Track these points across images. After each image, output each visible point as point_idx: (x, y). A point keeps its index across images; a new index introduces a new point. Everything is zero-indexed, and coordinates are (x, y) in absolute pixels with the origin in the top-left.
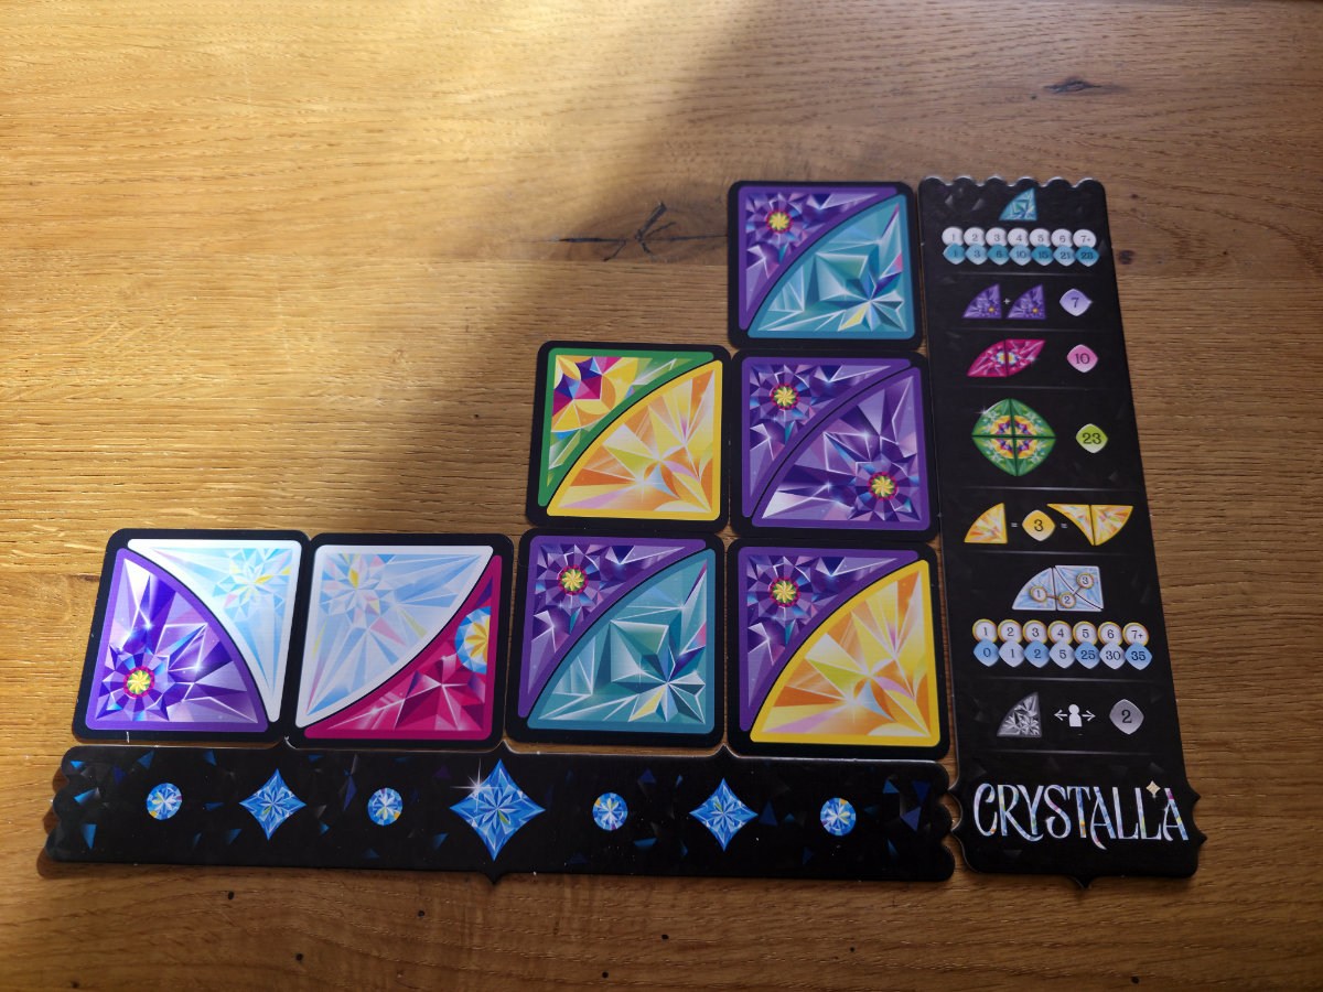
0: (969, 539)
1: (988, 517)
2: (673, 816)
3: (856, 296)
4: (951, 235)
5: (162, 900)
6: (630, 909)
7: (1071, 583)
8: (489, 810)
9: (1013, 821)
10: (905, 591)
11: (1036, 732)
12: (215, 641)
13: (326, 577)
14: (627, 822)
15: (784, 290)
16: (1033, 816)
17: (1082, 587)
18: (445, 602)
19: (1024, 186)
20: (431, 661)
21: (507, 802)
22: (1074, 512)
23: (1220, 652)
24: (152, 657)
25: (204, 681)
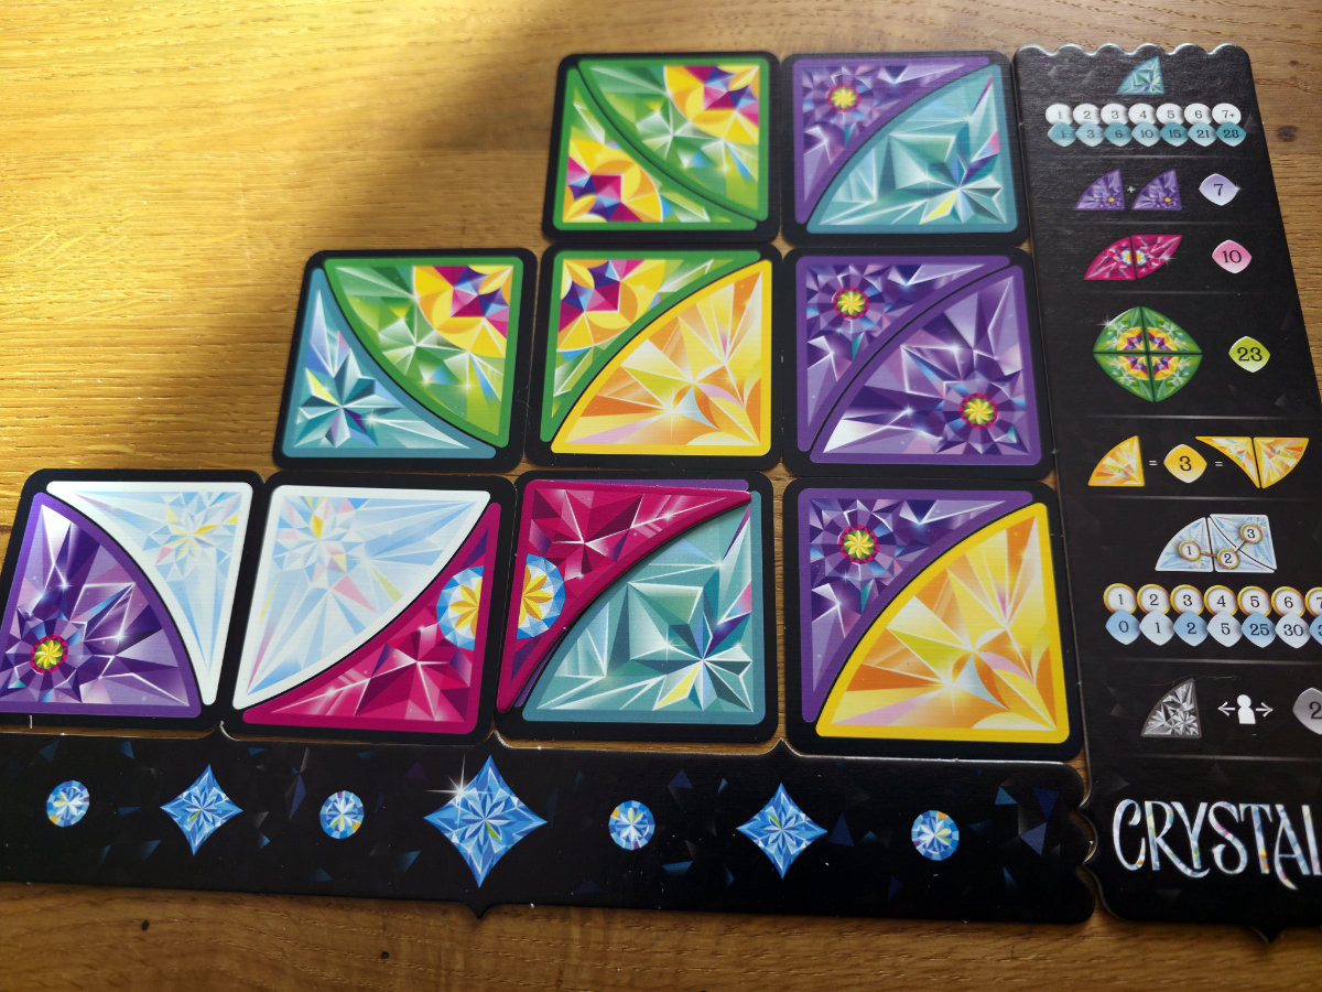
0: (1095, 481)
1: (1118, 454)
2: (714, 831)
3: (943, 183)
4: (1056, 113)
5: (60, 929)
6: (658, 956)
7: (1233, 537)
8: (474, 822)
9: (1167, 850)
10: (1018, 541)
11: (1194, 731)
12: (143, 605)
13: (282, 524)
14: (653, 840)
15: (851, 177)
16: (1194, 844)
17: (1246, 542)
18: (427, 559)
19: (1147, 54)
20: (405, 631)
21: (498, 811)
22: (1232, 446)
24: (66, 624)
25: (126, 654)
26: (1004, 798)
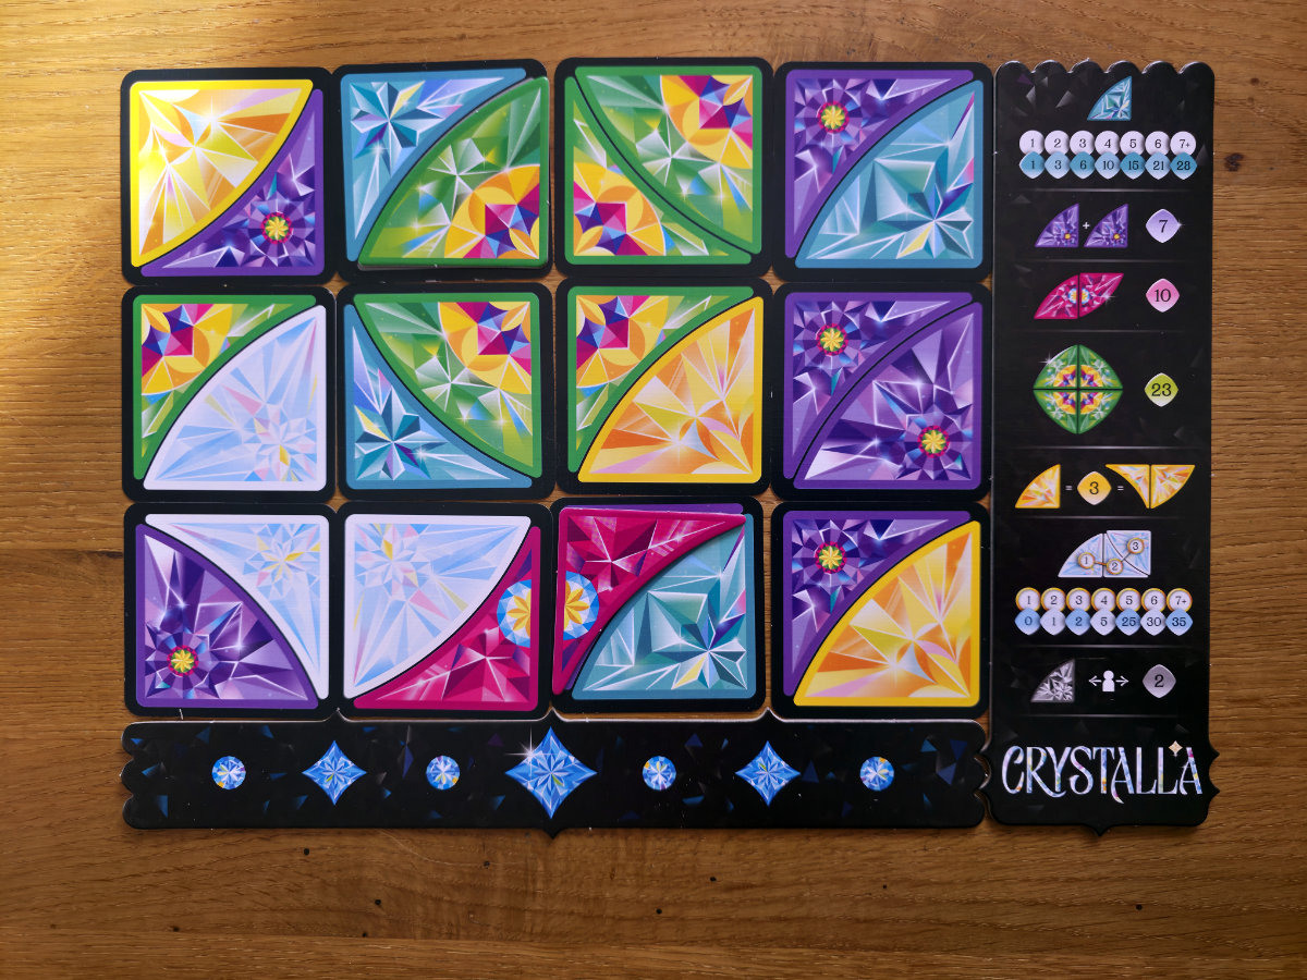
0: (1021, 504)
1: (1042, 480)
2: (719, 776)
4: (1030, 141)
6: (680, 856)
7: (1121, 549)
8: (543, 774)
9: (1038, 780)
10: (955, 553)
11: (1070, 698)
12: (253, 620)
13: (358, 548)
14: (675, 783)
15: (837, 207)
16: (1058, 775)
17: (1131, 553)
18: (484, 574)
20: (473, 634)
21: (560, 766)
22: (1132, 473)
23: (1266, 611)
24: (191, 636)
25: (248, 660)
26: (928, 747)
